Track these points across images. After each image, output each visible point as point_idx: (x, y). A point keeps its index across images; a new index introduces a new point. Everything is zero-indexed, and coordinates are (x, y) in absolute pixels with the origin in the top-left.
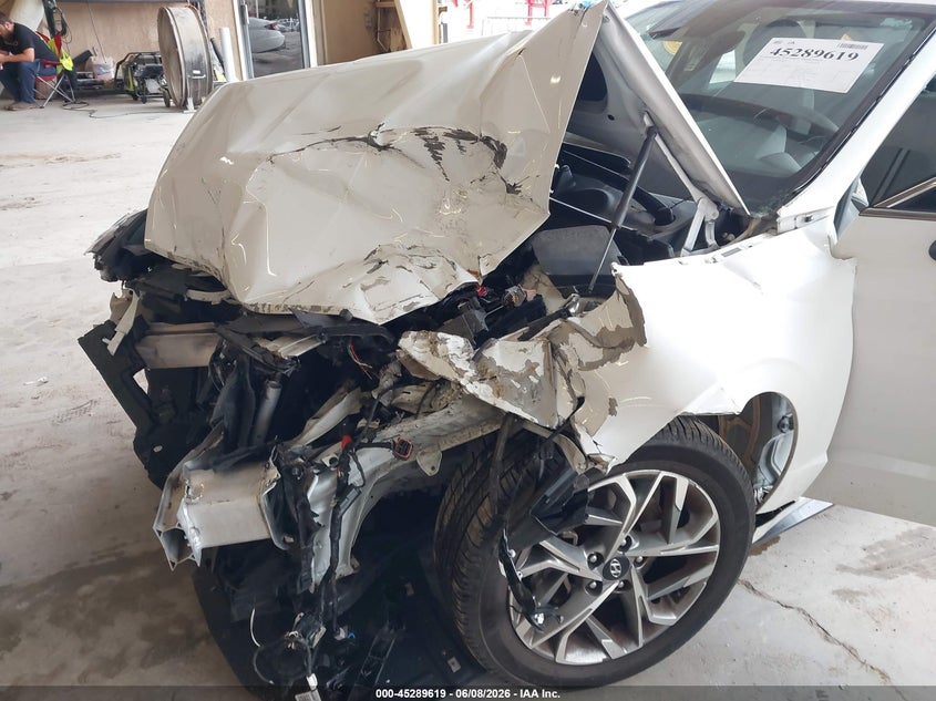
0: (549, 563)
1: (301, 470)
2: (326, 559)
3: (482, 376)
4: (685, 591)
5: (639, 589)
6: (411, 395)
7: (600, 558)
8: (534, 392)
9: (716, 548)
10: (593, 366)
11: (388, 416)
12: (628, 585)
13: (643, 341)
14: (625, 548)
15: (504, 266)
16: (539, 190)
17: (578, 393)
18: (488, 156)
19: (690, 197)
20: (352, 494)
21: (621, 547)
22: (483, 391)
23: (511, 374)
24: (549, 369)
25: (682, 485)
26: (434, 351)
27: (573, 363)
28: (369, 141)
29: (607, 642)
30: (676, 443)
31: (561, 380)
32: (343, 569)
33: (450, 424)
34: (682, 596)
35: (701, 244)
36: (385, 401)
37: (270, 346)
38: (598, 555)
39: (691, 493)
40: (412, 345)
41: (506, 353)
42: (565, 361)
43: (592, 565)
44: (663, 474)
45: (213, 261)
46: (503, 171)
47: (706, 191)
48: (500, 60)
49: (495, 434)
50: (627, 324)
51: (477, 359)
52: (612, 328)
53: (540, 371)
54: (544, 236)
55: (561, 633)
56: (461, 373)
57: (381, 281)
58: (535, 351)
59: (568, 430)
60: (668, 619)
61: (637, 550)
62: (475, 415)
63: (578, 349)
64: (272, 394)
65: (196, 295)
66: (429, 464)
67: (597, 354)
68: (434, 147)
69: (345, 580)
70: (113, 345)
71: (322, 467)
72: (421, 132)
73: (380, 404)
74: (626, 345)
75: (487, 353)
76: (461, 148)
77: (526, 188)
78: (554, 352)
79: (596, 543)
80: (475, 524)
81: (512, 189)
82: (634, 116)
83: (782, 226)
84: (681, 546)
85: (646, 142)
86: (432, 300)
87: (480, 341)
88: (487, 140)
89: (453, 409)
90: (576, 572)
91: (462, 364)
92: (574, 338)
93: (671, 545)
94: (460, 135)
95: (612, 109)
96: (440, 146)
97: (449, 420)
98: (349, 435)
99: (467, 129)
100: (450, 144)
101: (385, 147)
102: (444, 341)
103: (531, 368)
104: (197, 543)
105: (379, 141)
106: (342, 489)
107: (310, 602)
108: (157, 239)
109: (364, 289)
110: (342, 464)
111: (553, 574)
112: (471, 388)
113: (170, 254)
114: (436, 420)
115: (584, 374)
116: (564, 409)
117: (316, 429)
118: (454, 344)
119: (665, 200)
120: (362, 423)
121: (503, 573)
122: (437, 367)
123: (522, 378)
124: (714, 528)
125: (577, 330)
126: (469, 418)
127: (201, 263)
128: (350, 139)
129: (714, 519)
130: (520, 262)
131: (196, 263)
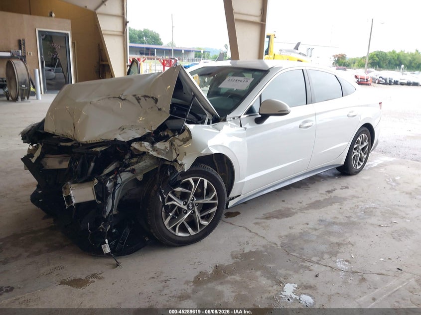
0: (173, 202)
1: (104, 179)
2: (110, 207)
3: (154, 150)
4: (210, 215)
5: (197, 213)
6: (134, 160)
7: (186, 203)
8: (167, 153)
9: (217, 201)
10: (180, 146)
11: (128, 166)
12: (194, 212)
13: (191, 138)
14: (193, 200)
15: (159, 128)
16: (167, 109)
17: (178, 153)
18: (153, 101)
19: (205, 114)
20: (118, 185)
21: (191, 200)
22: (154, 154)
23: (161, 150)
24: (171, 148)
25: (206, 182)
26: (141, 146)
27: (176, 146)
28: (120, 98)
29: (190, 229)
30: (203, 169)
31: (174, 151)
32: (114, 212)
33: (145, 166)
34: (209, 217)
35: (208, 123)
36: (127, 162)
37: (94, 149)
38: (186, 202)
39: (208, 184)
40: (135, 145)
41: (159, 145)
42: (174, 146)
43: (184, 205)
44: (201, 178)
45: (69, 133)
46: (157, 105)
47: (209, 112)
48: (154, 80)
49: (157, 168)
50: (188, 136)
51: (152, 147)
52: (185, 137)
53: (168, 149)
54: (169, 121)
55: (176, 225)
56: (148, 150)
57: (124, 133)
58: (167, 144)
59: (176, 161)
60: (205, 223)
61: (196, 201)
62: (152, 162)
63: (177, 142)
64: (92, 164)
65: (62, 144)
66: (140, 178)
67: (182, 143)
68: (138, 99)
69: (115, 215)
70: (33, 160)
71: (110, 179)
72: (134, 96)
73: (126, 163)
74: (188, 140)
75: (155, 145)
76: (146, 100)
77: (164, 109)
78: (172, 144)
79: (185, 199)
80: (153, 191)
81: (160, 109)
82: (190, 92)
83: (227, 120)
84: (208, 200)
85: (193, 99)
86: (140, 136)
87: (153, 143)
88: (153, 98)
89: (146, 161)
90: (179, 205)
91: (149, 148)
92: (177, 141)
93: (205, 200)
94: (145, 96)
95: (184, 91)
96: (140, 99)
97: (145, 164)
98: (117, 172)
99: (147, 95)
100: (143, 99)
101: (125, 99)
102: (144, 143)
103: (166, 148)
104: (74, 201)
105: (123, 98)
106: (115, 184)
107: (105, 220)
108: (49, 128)
109: (120, 134)
110: (116, 178)
111: (174, 206)
112: (151, 153)
113: (54, 132)
114: (142, 164)
115: (179, 148)
116: (174, 156)
117: (107, 171)
118: (146, 144)
119: (200, 115)
120: (120, 169)
121: (161, 200)
122: (142, 149)
123: (164, 150)
124: (215, 195)
125: (177, 139)
126: (151, 163)
127: (65, 134)
128: (114, 97)
129: (215, 192)
130: (163, 127)
131: (62, 135)
